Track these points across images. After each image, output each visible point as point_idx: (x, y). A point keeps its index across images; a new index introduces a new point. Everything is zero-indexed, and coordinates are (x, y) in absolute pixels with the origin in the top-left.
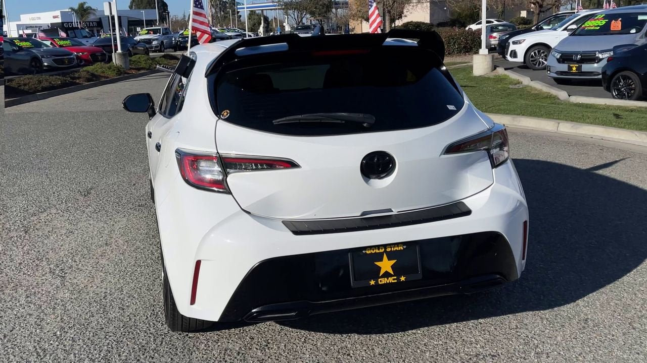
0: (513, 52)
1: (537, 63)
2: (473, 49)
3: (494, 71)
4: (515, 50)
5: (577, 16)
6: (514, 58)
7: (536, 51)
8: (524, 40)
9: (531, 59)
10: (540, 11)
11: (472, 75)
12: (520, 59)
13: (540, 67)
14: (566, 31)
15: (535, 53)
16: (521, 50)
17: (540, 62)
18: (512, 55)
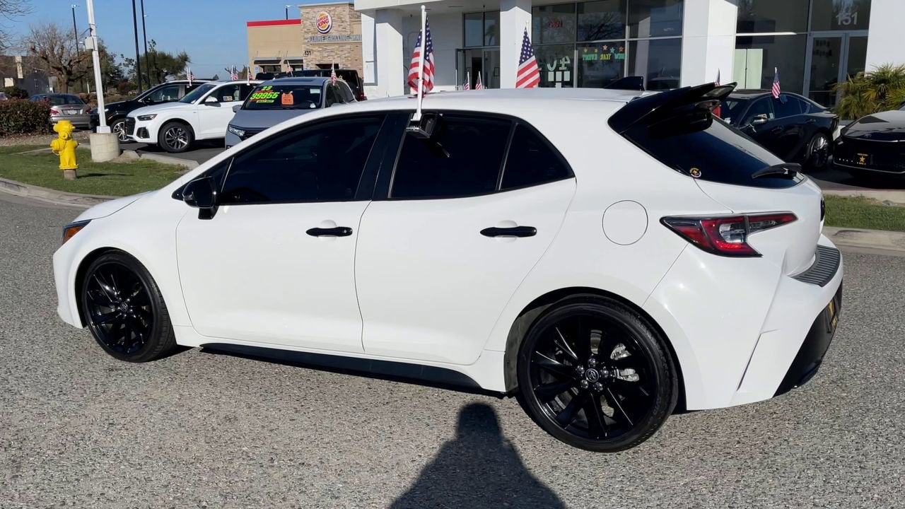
0: (142, 130)
1: (174, 144)
2: (37, 127)
3: (122, 155)
4: (145, 128)
5: (212, 88)
6: (144, 137)
7: (172, 129)
8: (155, 115)
9: (167, 139)
10: (69, 80)
11: (91, 161)
12: (153, 139)
13: (179, 148)
14: (204, 105)
15: (171, 131)
16: (153, 127)
17: (178, 142)
18: (141, 133)
